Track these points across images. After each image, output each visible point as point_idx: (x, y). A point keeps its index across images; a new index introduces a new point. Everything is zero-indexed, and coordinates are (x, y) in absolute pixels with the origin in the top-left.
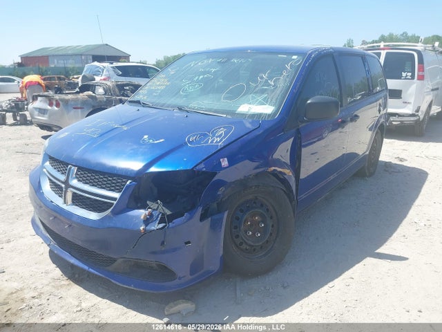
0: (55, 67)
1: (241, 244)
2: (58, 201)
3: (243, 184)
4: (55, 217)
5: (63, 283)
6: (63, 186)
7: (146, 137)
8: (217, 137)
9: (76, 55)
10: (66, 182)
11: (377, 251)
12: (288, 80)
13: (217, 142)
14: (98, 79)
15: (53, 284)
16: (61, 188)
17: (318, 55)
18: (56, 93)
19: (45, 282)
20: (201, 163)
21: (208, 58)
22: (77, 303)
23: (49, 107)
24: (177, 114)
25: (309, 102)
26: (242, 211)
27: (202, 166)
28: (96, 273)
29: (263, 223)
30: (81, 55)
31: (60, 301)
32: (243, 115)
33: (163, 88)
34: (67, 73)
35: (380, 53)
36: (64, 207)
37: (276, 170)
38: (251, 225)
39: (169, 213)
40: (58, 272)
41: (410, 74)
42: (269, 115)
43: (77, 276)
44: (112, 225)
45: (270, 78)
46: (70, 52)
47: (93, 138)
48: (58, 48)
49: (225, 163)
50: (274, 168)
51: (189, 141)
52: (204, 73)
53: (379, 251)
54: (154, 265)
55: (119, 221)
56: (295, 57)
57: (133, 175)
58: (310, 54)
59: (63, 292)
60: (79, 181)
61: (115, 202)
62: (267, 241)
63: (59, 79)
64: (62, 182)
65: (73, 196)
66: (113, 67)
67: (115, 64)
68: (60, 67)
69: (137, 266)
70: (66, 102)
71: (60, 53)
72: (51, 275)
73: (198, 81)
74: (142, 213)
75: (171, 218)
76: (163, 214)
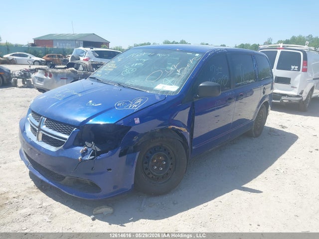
0: (57, 48)
1: (149, 174)
2: (34, 138)
3: (152, 135)
4: (31, 149)
5: (34, 190)
6: (37, 129)
7: (91, 101)
8: (135, 104)
9: (72, 40)
10: (39, 127)
11: (243, 186)
12: (189, 70)
13: (134, 107)
14: (82, 59)
15: (28, 191)
16: (36, 130)
17: (213, 54)
18: (50, 68)
19: (23, 189)
20: (121, 120)
21: (143, 52)
22: (40, 203)
23: (45, 77)
24: (116, 87)
25: (201, 85)
26: (151, 153)
27: (122, 122)
28: (53, 185)
29: (165, 161)
30: (76, 40)
31: (30, 201)
32: (157, 91)
33: (112, 70)
34: (65, 53)
35: (277, 51)
36: (37, 142)
37: (174, 128)
38: (157, 162)
39: (98, 150)
40: (32, 183)
41: (297, 67)
42: (174, 92)
43: (43, 187)
44: (62, 155)
45: (178, 68)
46: (68, 38)
47: (58, 100)
48: (60, 35)
49: (137, 121)
50: (172, 126)
51: (117, 106)
52: (138, 62)
53: (245, 186)
54: (88, 182)
55: (67, 153)
56: (197, 55)
57: (78, 125)
58: (208, 54)
59: (33, 196)
60: (47, 127)
61: (66, 141)
62: (167, 174)
63: (59, 57)
64: (37, 127)
65: (43, 136)
66: (93, 51)
67: (95, 49)
68: (60, 49)
69: (78, 182)
70: (56, 74)
71: (61, 38)
72: (27, 185)
73: (134, 67)
74: (81, 149)
75: (99, 154)
76: (94, 151)
